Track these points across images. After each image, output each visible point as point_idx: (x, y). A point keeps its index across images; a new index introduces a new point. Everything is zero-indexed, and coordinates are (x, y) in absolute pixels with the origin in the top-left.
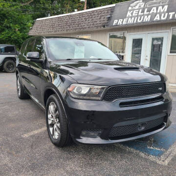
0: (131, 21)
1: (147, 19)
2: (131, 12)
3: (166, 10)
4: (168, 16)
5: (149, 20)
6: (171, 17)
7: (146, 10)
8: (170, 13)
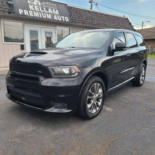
0: (37, 15)
1: (49, 17)
2: (32, 6)
3: (58, 14)
4: (62, 18)
5: (51, 18)
6: (64, 20)
7: (44, 8)
8: (62, 17)
